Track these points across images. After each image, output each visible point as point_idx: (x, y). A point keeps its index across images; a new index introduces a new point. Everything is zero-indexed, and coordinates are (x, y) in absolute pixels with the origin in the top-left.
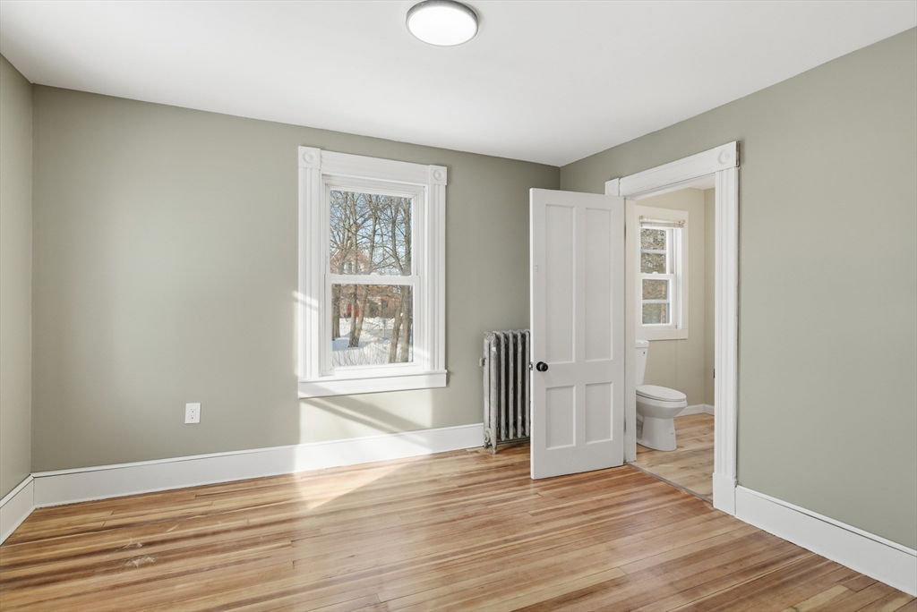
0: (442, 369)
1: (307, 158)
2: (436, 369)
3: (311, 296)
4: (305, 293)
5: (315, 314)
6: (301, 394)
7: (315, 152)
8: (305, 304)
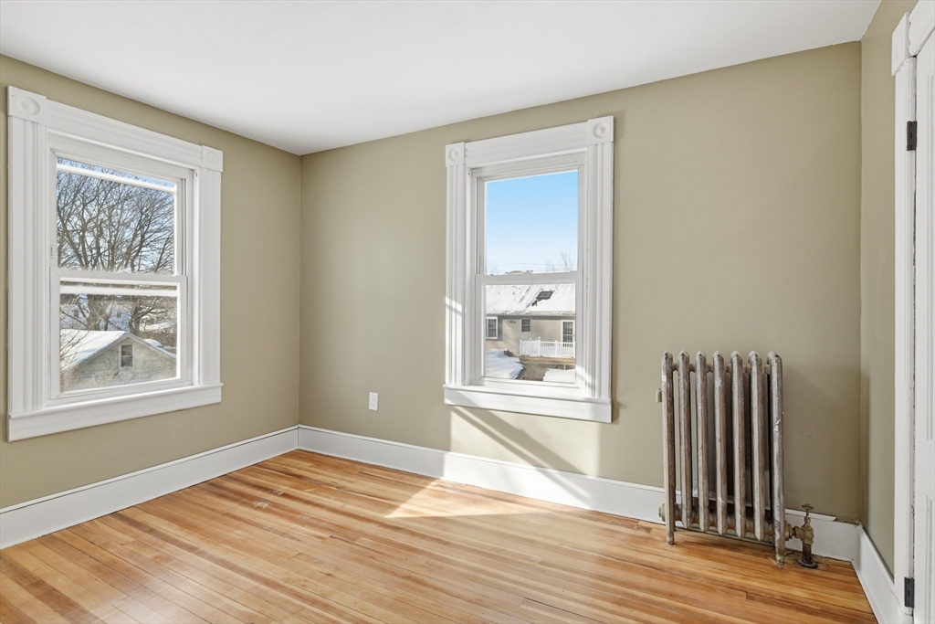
0: (606, 398)
1: (453, 156)
2: (596, 397)
3: (456, 301)
4: (451, 298)
5: (460, 319)
6: (447, 401)
7: (459, 147)
8: (451, 308)
